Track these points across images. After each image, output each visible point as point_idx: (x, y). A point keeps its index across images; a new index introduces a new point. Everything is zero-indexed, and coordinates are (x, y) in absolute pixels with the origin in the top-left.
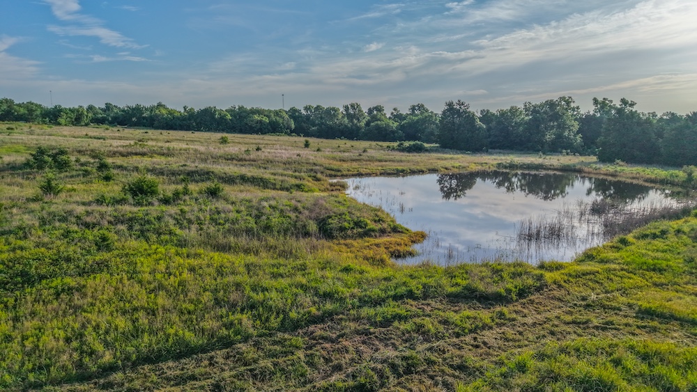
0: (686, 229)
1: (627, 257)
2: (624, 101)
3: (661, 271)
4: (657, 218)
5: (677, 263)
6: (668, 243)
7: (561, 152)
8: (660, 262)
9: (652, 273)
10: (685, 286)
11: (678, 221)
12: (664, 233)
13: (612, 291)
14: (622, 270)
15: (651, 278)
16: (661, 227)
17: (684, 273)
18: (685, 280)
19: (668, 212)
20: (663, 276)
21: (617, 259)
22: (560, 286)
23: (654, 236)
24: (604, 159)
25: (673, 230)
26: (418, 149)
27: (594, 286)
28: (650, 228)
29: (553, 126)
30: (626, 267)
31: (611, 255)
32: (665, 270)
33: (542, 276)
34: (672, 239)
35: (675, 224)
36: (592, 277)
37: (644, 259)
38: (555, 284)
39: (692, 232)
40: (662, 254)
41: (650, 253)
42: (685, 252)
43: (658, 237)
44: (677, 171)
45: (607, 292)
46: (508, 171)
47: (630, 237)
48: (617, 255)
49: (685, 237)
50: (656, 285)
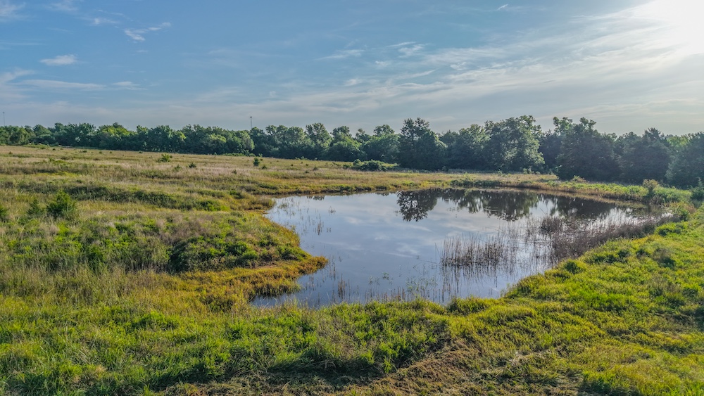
0: (650, 250)
1: (574, 290)
2: (583, 120)
3: (619, 310)
4: (615, 237)
5: (640, 297)
6: (628, 268)
7: (522, 171)
8: (617, 296)
9: (606, 315)
10: (652, 333)
11: (640, 240)
12: (623, 254)
13: (546, 347)
14: (565, 309)
15: (605, 321)
16: (620, 248)
17: (650, 312)
18: (652, 323)
19: (628, 229)
20: (622, 319)
21: (559, 293)
22: (470, 340)
23: (611, 260)
24: (564, 176)
25: (635, 251)
26: (373, 168)
27: (521, 338)
28: (605, 250)
29: (514, 145)
30: (570, 305)
31: (554, 287)
32: (625, 309)
33: (444, 324)
34: (633, 262)
35: (636, 244)
36: (521, 322)
37: (595, 293)
38: (464, 337)
39: (657, 253)
40: (621, 285)
41: (604, 283)
42: (650, 280)
43: (615, 260)
44: (637, 187)
45: (538, 349)
46: (462, 188)
47: (580, 262)
48: (560, 286)
49: (649, 260)
50: (611, 333)
